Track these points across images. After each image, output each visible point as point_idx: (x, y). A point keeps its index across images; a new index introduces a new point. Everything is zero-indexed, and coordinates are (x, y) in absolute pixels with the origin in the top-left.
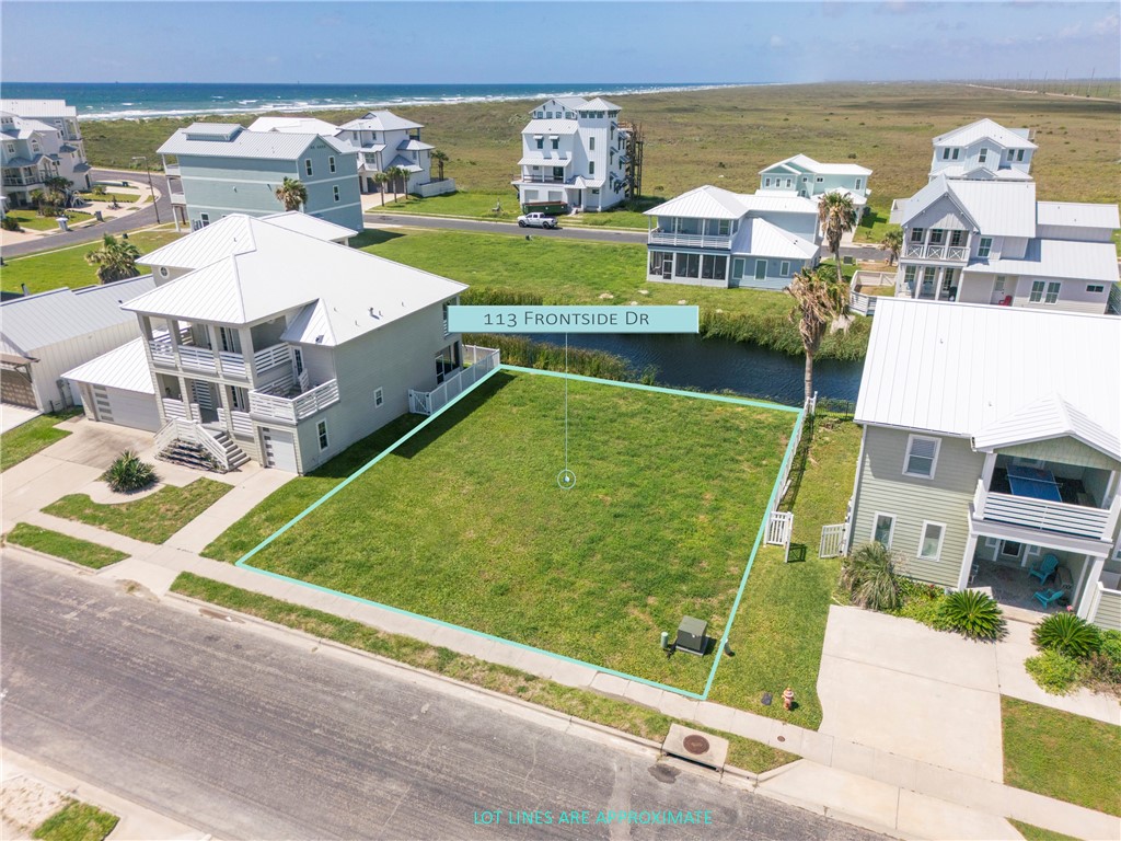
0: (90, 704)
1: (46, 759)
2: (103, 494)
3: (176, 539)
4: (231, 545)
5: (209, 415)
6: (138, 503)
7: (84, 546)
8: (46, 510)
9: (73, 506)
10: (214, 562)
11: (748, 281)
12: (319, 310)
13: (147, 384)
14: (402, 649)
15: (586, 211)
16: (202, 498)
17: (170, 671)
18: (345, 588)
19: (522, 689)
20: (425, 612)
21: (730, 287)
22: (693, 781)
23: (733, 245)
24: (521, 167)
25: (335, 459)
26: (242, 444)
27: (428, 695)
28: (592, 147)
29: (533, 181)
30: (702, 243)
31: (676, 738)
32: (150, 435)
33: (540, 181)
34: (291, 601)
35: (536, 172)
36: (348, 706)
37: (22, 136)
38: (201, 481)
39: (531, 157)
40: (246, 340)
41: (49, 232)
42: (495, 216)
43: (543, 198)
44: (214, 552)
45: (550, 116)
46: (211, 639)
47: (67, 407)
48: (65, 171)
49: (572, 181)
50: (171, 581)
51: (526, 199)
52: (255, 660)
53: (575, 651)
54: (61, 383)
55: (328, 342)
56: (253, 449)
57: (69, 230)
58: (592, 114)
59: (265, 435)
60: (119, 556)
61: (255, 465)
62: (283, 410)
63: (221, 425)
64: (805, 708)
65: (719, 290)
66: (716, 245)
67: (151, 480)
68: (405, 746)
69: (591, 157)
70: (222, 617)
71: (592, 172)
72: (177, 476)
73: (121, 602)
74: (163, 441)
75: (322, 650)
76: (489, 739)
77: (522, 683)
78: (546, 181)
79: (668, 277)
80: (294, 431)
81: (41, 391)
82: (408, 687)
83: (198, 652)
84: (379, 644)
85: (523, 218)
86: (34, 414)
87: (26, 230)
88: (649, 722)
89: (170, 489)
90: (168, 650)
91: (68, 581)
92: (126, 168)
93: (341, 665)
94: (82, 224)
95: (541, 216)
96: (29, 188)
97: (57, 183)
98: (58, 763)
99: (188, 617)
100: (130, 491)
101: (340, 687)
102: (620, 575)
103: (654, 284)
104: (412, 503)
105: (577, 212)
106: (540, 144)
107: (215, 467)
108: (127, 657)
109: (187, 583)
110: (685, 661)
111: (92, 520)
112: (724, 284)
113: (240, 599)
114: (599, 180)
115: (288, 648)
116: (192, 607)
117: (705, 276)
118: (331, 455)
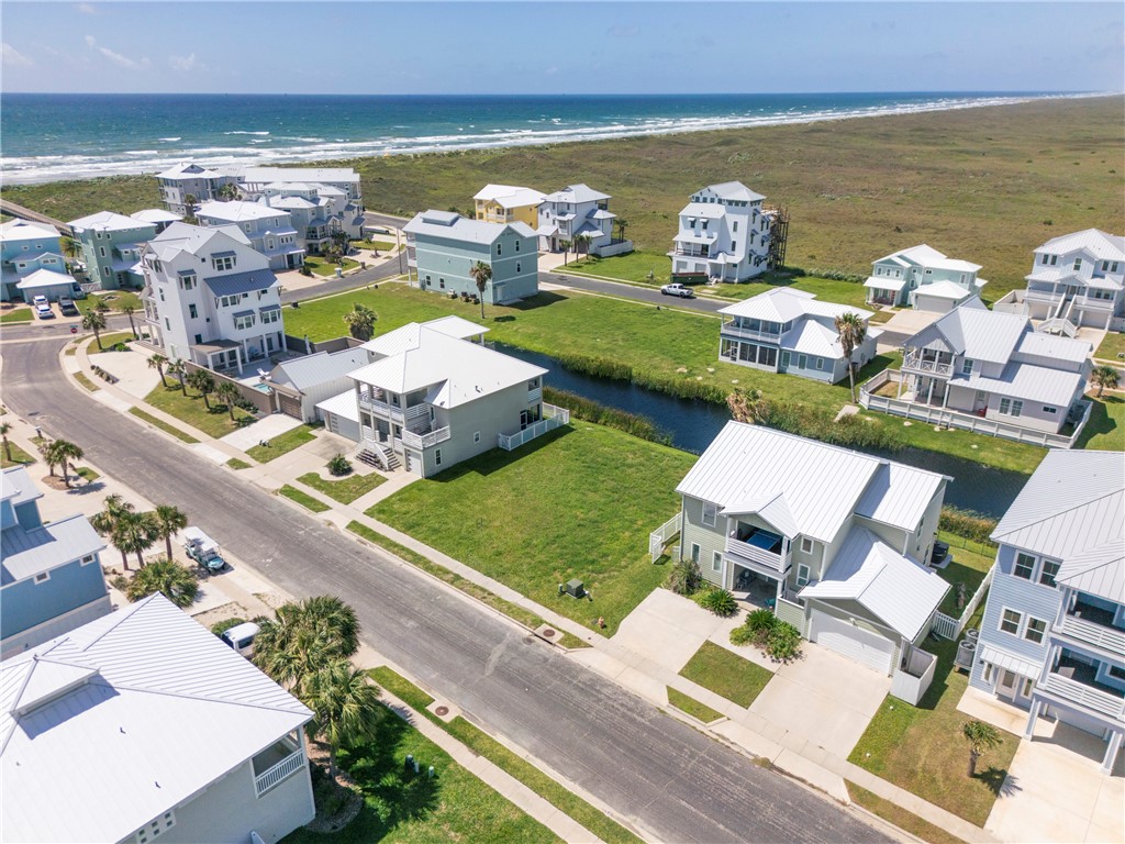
0: (303, 570)
1: (283, 587)
2: (325, 475)
3: (354, 504)
4: (380, 511)
5: (383, 438)
6: (341, 482)
7: (313, 500)
8: (298, 479)
9: (312, 479)
10: (368, 517)
11: (792, 369)
12: (446, 387)
13: (356, 418)
14: (439, 572)
15: (724, 282)
16: (372, 482)
17: (338, 562)
18: (423, 540)
19: (484, 598)
20: (456, 558)
21: (779, 372)
22: (539, 646)
23: (782, 342)
24: (675, 243)
25: (444, 471)
26: (397, 456)
27: (442, 592)
28: (735, 229)
29: (685, 254)
30: (759, 338)
31: (540, 630)
32: (354, 443)
33: (689, 254)
34: (398, 542)
35: (687, 247)
36: (407, 591)
37: (320, 204)
38: (373, 474)
39: (685, 235)
40: (403, 402)
41: (329, 278)
42: (648, 282)
43: (691, 269)
44: (369, 513)
45: (705, 200)
46: (358, 553)
47: (317, 422)
48: (346, 226)
49: (715, 256)
50: (347, 524)
51: (678, 269)
52: (374, 565)
53: (517, 587)
54: (315, 408)
55: (446, 406)
56: (402, 459)
57: (342, 277)
58: (737, 203)
59: (408, 454)
60: (327, 508)
61: (403, 468)
62: (416, 441)
63: (388, 444)
64: (609, 629)
65: (769, 374)
66: (769, 340)
67: (349, 470)
68: (423, 609)
69: (733, 237)
70: (365, 544)
71: (733, 249)
72: (362, 470)
73: (325, 530)
74: (359, 450)
75: (405, 566)
76: (460, 614)
77: (486, 595)
78: (694, 255)
79: (734, 359)
80: (421, 453)
81: (305, 411)
82: (435, 588)
83: (350, 557)
84: (429, 567)
85: (665, 287)
86: (300, 423)
87: (315, 275)
88: (533, 621)
89: (358, 477)
90: (339, 554)
91: (303, 516)
92: (391, 213)
93: (410, 574)
94: (351, 271)
95: (680, 287)
96: (321, 241)
97: (340, 237)
98: (288, 590)
99: (351, 542)
100: (339, 475)
101: (406, 582)
102: (561, 556)
103: (723, 363)
104: (475, 503)
105: (717, 282)
106: (693, 224)
107: (381, 468)
108: (321, 554)
109: (354, 526)
110: (567, 599)
111: (318, 488)
112: (774, 369)
113: (375, 537)
114: (738, 256)
115: (389, 563)
116: (354, 537)
117: (760, 362)
118: (442, 469)
